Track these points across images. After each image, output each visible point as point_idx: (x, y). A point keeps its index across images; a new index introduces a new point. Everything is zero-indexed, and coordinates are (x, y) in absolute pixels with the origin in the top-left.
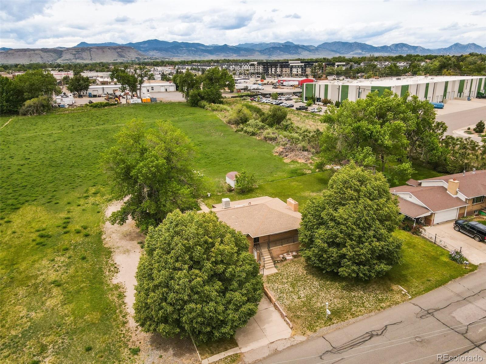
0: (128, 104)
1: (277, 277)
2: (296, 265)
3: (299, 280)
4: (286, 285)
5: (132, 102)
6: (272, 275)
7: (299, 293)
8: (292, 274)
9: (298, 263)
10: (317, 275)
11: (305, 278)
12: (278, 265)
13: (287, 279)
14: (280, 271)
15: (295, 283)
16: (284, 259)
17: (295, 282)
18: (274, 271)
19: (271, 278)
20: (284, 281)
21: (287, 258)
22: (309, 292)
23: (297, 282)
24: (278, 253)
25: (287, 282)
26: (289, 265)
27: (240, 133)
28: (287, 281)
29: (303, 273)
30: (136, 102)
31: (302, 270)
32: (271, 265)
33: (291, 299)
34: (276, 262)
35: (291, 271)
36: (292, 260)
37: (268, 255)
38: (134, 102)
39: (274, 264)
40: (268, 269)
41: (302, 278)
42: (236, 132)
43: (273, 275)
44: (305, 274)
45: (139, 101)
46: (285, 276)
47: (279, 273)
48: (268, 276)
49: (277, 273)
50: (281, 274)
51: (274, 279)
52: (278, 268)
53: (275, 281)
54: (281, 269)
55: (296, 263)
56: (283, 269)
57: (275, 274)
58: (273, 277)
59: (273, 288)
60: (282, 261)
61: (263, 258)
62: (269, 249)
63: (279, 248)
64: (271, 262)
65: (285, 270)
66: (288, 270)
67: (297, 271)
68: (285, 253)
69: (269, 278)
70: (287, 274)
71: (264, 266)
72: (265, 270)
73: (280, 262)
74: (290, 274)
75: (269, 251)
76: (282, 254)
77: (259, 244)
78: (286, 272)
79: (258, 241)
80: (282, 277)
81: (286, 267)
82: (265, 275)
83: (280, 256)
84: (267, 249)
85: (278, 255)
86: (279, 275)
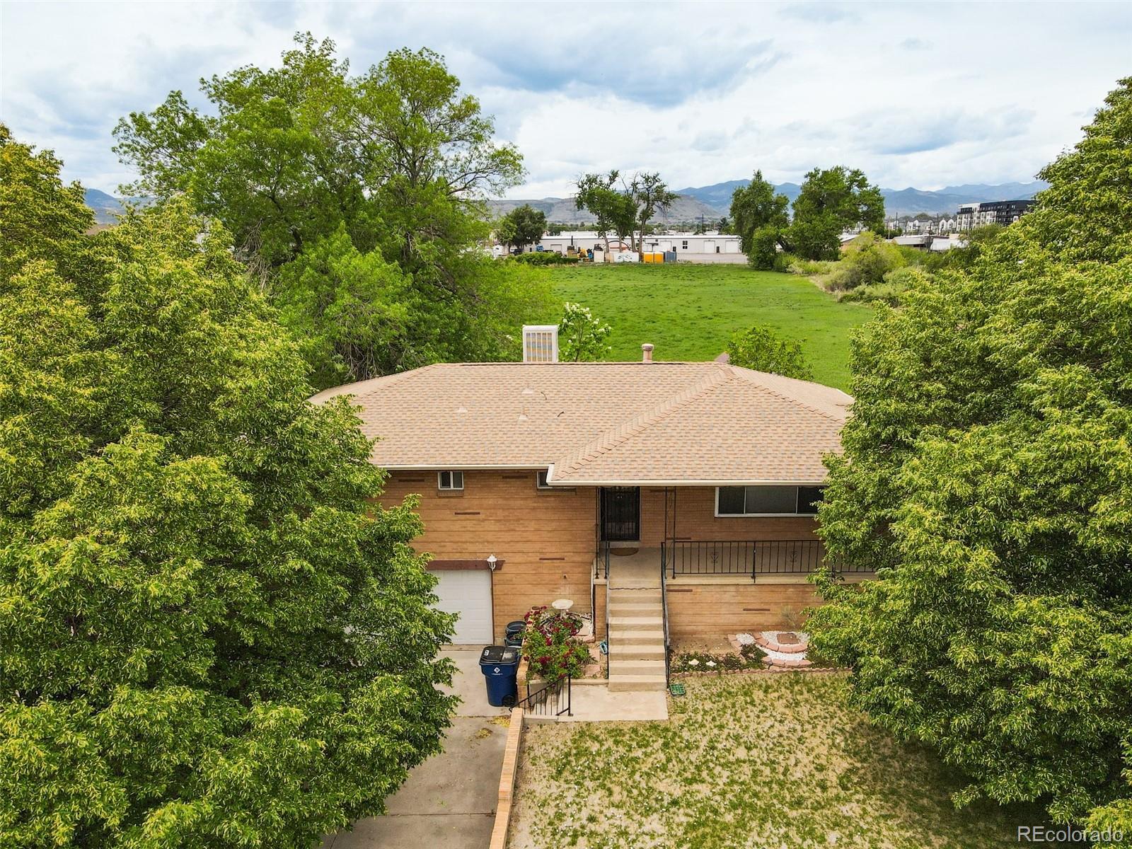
0: (607, 263)
1: (638, 753)
2: (804, 710)
3: (766, 815)
4: (654, 823)
5: (616, 260)
6: (616, 733)
8: (741, 753)
9: (821, 697)
10: (922, 810)
11: (818, 806)
12: (693, 682)
13: (689, 782)
14: (678, 719)
15: (725, 827)
16: (754, 657)
17: (729, 818)
18: (654, 707)
19: (595, 747)
20: (661, 786)
21: (772, 656)
23: (741, 824)
24: (728, 617)
25: (675, 803)
26: (758, 695)
28: (678, 793)
29: (821, 768)
30: (628, 260)
31: (823, 750)
32: (652, 671)
34: (694, 662)
35: (749, 737)
36: (796, 671)
37: (650, 614)
39: (670, 671)
40: (619, 688)
41: (798, 803)
43: (620, 732)
44: (833, 778)
45: (635, 257)
46: (693, 758)
47: (667, 730)
48: (585, 732)
49: (654, 726)
50: (673, 739)
51: (612, 759)
52: (683, 699)
53: (607, 772)
54: (696, 711)
55: (806, 695)
56: (705, 712)
57: (635, 731)
58: (617, 743)
59: (560, 816)
60: (730, 664)
61: (612, 621)
62: (669, 581)
63: (733, 589)
64: (655, 657)
65: (714, 719)
66: (731, 725)
67: (785, 743)
68: (767, 628)
69: (589, 743)
70: (713, 748)
71: (606, 673)
72: (603, 691)
73: (714, 669)
74: (729, 751)
75: (666, 590)
76: (752, 631)
77: (635, 551)
78: (716, 731)
79: (635, 537)
80: (669, 760)
81: (734, 705)
82: (582, 719)
83: (731, 637)
84: (653, 581)
85: (725, 632)
86: (661, 741)
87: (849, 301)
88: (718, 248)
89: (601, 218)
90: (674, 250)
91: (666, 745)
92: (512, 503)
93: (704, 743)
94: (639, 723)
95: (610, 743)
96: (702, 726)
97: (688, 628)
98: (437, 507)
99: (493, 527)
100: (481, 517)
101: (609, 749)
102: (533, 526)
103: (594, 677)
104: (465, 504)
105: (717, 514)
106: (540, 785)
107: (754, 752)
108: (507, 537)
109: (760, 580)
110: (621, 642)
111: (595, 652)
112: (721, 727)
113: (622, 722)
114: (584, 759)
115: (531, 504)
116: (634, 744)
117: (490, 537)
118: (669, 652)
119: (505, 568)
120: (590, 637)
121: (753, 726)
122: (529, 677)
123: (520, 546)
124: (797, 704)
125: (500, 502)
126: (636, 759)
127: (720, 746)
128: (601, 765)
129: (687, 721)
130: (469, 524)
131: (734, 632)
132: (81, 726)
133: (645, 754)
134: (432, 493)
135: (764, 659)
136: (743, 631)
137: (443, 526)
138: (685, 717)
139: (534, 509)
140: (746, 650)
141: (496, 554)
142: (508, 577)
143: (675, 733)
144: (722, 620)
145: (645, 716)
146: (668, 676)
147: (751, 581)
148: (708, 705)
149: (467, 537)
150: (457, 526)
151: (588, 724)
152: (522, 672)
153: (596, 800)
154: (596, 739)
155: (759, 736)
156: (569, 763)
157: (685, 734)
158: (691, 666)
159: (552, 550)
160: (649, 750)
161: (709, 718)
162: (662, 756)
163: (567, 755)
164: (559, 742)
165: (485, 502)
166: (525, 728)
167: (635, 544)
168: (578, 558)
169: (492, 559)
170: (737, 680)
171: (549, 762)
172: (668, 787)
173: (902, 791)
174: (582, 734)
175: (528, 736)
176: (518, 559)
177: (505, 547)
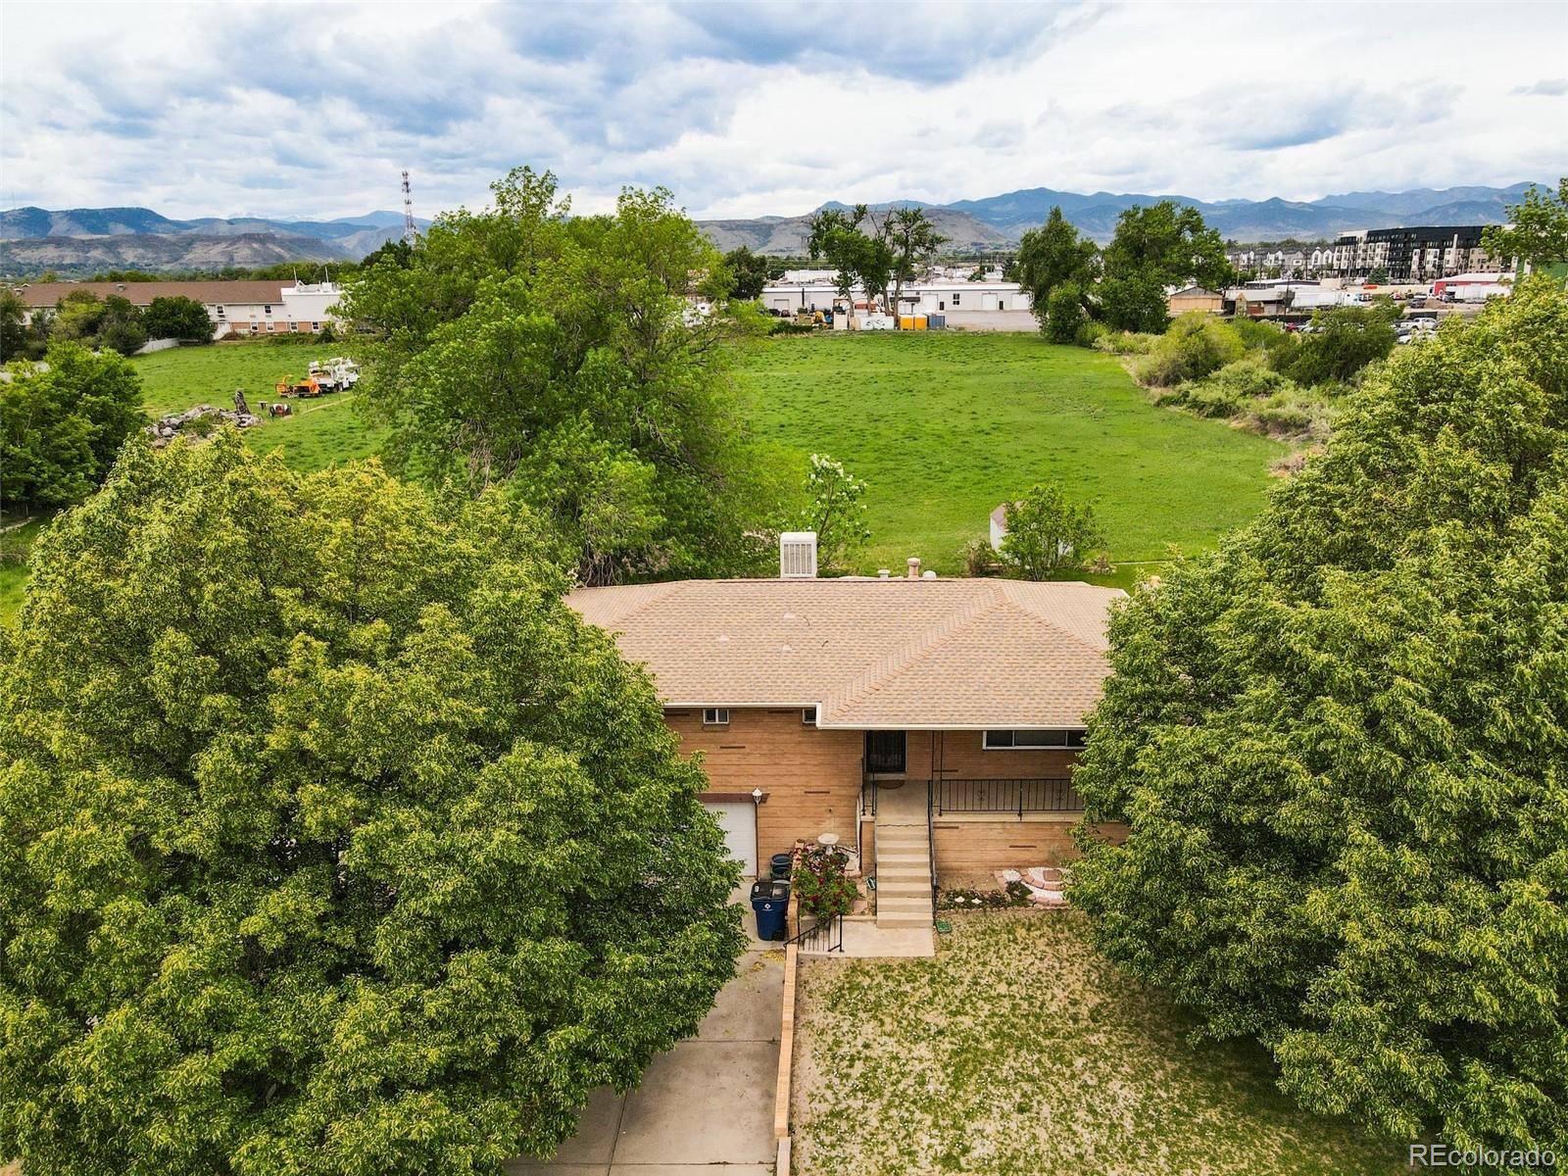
0: (851, 330)
1: (907, 988)
2: (1063, 948)
3: (1022, 1043)
4: (922, 1050)
5: (864, 327)
6: (886, 968)
7: (970, 1127)
8: (1002, 988)
9: (1080, 935)
10: (1160, 1040)
11: (1069, 1036)
12: (958, 920)
13: (954, 1014)
14: (944, 956)
15: (985, 1053)
16: (1019, 894)
17: (989, 1046)
18: (921, 944)
19: (866, 982)
20: (928, 1018)
21: (1038, 894)
22: (1043, 1135)
23: (999, 1050)
24: (995, 853)
25: (940, 1032)
26: (1021, 932)
27: (1173, 408)
28: (943, 1023)
29: (1074, 1003)
30: (879, 327)
31: (1078, 986)
32: (919, 909)
33: (893, 1150)
34: (960, 899)
35: (1011, 973)
36: (1059, 910)
37: (916, 851)
38: (870, 327)
39: (937, 908)
40: (887, 925)
41: (1052, 1033)
42: (1158, 404)
43: (890, 968)
44: (1085, 1011)
45: (889, 323)
46: (957, 993)
47: (933, 966)
48: (856, 967)
49: (920, 963)
50: (939, 975)
51: (883, 993)
52: (949, 937)
53: (878, 1005)
54: (961, 948)
55: (1067, 934)
56: (970, 950)
57: (903, 967)
58: (886, 978)
59: (837, 1043)
60: (995, 901)
61: (880, 858)
62: (936, 818)
63: (999, 826)
64: (923, 895)
65: (978, 956)
66: (994, 961)
67: (1044, 979)
68: (1033, 865)
69: (860, 978)
70: (976, 984)
71: (874, 909)
72: (871, 926)
73: (979, 906)
74: (991, 986)
75: (932, 828)
76: (1018, 867)
77: (900, 784)
78: (980, 968)
79: (901, 769)
80: (935, 994)
81: (997, 943)
82: (852, 955)
83: (997, 874)
84: (921, 818)
85: (992, 868)
86: (928, 977)
87: (1169, 404)
88: (1001, 303)
89: (843, 269)
90: (942, 304)
91: (932, 981)
92: (777, 737)
93: (968, 979)
94: (906, 959)
95: (880, 978)
96: (967, 962)
97: (955, 864)
98: (703, 741)
99: (758, 761)
100: (747, 750)
101: (879, 984)
102: (798, 760)
103: (863, 913)
104: (730, 737)
105: (984, 747)
106: (818, 1017)
107: (1014, 988)
108: (771, 770)
109: (1027, 818)
110: (889, 879)
111: (862, 888)
112: (984, 964)
113: (892, 959)
114: (856, 993)
115: (796, 738)
116: (903, 979)
117: (756, 771)
118: (935, 888)
119: (770, 802)
120: (857, 872)
121: (1015, 963)
122: (799, 914)
123: (786, 780)
124: (1058, 942)
125: (766, 736)
126: (905, 994)
127: (983, 982)
128: (873, 998)
129: (952, 958)
130: (734, 757)
131: (1001, 868)
133: (914, 989)
134: (698, 727)
135: (1029, 897)
136: (1009, 867)
138: (950, 954)
139: (800, 743)
140: (1012, 887)
141: (761, 788)
142: (771, 810)
143: (941, 970)
144: (987, 857)
145: (914, 953)
146: (934, 913)
147: (1018, 819)
148: (973, 943)
149: (732, 770)
150: (721, 760)
151: (859, 960)
152: (792, 909)
153: (869, 1029)
154: (867, 974)
155: (1019, 973)
156: (843, 996)
157: (951, 970)
158: (956, 904)
159: (816, 784)
160: (917, 984)
161: (973, 955)
162: (929, 991)
163: (841, 989)
164: (834, 976)
165: (750, 736)
166: (800, 962)
167: (901, 777)
168: (843, 792)
169: (757, 793)
170: (1002, 917)
171: (824, 995)
172: (935, 1018)
173: (1146, 1023)
174: (854, 969)
175: (804, 971)
176: (783, 791)
177: (771, 781)
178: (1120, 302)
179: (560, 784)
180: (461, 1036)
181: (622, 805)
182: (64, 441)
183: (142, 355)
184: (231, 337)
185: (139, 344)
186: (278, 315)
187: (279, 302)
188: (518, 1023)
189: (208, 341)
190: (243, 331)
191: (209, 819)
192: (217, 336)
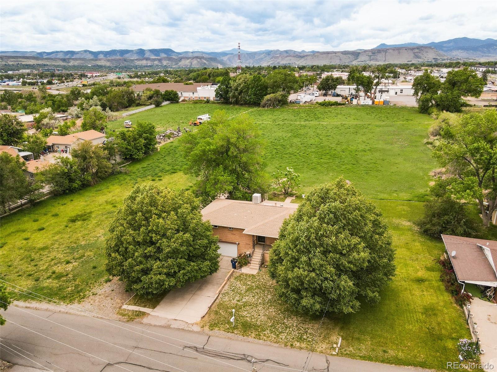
0: (357, 105)
1: (248, 278)
3: (260, 288)
4: (244, 287)
5: (362, 104)
6: (246, 275)
7: (244, 297)
8: (262, 281)
11: (267, 289)
12: (263, 269)
13: (252, 283)
17: (254, 288)
18: (255, 272)
22: (254, 300)
25: (248, 285)
28: (250, 284)
29: (272, 284)
30: (367, 104)
32: (257, 267)
33: (232, 298)
34: (266, 266)
35: (265, 279)
37: (260, 257)
38: (364, 104)
39: (261, 267)
40: (251, 268)
41: (265, 288)
44: (273, 286)
45: (370, 103)
46: (255, 280)
49: (253, 275)
52: (260, 272)
53: (242, 280)
54: (260, 274)
57: (249, 275)
59: (232, 284)
62: (264, 251)
64: (259, 264)
65: (262, 275)
66: (264, 276)
71: (250, 266)
72: (248, 268)
77: (264, 245)
80: (252, 280)
81: (267, 274)
82: (243, 272)
84: (261, 251)
86: (252, 277)
89: (357, 86)
90: (396, 93)
92: (241, 233)
93: (258, 278)
94: (251, 274)
96: (260, 276)
98: (228, 232)
99: (237, 237)
101: (244, 277)
102: (245, 238)
103: (248, 266)
104: (233, 233)
106: (232, 280)
107: (264, 281)
108: (240, 239)
112: (262, 277)
114: (240, 277)
122: (238, 264)
123: (242, 241)
127: (260, 279)
129: (258, 275)
130: (234, 236)
132: (175, 262)
134: (228, 230)
137: (230, 236)
139: (245, 235)
142: (240, 246)
143: (255, 276)
146: (259, 268)
148: (263, 273)
149: (233, 238)
150: (232, 236)
152: (237, 264)
153: (238, 283)
154: (243, 275)
155: (267, 279)
156: (237, 278)
159: (248, 243)
160: (250, 278)
164: (238, 274)
165: (237, 233)
167: (264, 243)
168: (252, 245)
169: (237, 243)
171: (234, 277)
172: (249, 283)
174: (241, 274)
175: (234, 273)
176: (242, 243)
177: (240, 241)
178: (443, 101)
179: (186, 238)
180: (169, 269)
181: (198, 243)
182: (138, 145)
183: (161, 106)
184: (183, 101)
185: (161, 103)
186: (196, 95)
187: (196, 91)
188: (177, 269)
189: (178, 102)
190: (186, 99)
191: (142, 237)
192: (180, 101)
